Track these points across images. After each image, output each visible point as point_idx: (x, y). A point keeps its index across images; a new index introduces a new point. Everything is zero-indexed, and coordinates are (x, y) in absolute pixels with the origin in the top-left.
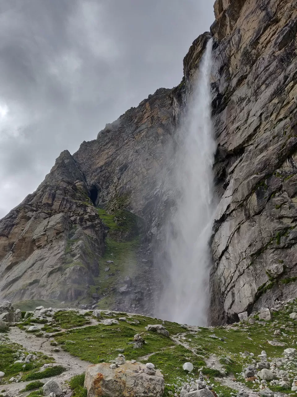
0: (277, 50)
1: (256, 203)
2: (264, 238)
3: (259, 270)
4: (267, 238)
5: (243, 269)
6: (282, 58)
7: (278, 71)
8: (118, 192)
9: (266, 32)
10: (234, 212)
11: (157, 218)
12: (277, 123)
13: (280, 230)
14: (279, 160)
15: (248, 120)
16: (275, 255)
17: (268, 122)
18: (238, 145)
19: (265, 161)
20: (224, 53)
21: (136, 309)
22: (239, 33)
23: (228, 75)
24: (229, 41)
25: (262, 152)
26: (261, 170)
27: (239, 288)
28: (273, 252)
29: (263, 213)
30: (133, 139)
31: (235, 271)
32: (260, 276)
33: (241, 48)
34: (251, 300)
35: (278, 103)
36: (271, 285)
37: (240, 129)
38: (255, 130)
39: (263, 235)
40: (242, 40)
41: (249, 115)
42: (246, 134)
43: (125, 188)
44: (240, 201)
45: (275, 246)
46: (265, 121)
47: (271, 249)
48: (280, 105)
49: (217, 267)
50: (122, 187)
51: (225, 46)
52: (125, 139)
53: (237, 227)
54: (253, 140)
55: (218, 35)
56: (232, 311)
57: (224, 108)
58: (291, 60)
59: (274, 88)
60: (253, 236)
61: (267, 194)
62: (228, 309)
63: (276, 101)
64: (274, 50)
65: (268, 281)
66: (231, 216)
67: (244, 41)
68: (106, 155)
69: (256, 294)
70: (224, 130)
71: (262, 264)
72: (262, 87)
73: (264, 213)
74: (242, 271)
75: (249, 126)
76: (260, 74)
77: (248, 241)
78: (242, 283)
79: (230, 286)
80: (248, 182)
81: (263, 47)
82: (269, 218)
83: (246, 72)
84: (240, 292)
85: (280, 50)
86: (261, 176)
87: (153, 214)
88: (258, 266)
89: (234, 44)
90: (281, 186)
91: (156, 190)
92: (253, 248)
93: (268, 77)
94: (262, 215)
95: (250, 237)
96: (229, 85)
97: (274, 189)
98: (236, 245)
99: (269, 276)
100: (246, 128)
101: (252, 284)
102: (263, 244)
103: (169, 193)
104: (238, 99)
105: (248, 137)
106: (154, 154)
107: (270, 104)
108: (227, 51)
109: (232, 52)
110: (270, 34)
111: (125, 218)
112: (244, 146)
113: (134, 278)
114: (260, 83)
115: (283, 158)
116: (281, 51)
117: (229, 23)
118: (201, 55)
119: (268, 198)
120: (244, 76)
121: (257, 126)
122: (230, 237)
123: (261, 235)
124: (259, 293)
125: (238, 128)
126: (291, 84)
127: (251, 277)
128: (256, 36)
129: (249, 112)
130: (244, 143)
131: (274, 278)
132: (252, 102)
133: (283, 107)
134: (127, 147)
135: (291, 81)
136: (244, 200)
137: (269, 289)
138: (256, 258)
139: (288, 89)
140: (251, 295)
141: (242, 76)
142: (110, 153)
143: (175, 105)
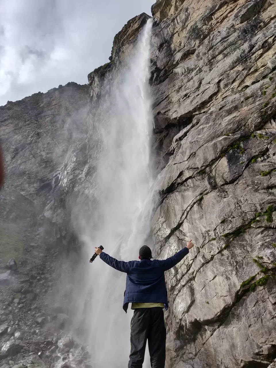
0: (238, 23)
1: (227, 169)
2: (246, 213)
3: (240, 256)
4: (250, 213)
5: (212, 253)
6: (246, 29)
7: (240, 42)
8: (9, 172)
9: (222, 9)
10: (190, 180)
11: (53, 201)
12: (242, 89)
13: (271, 203)
14: (262, 120)
15: (200, 87)
16: (265, 236)
17: (228, 90)
18: (186, 112)
19: (239, 122)
20: (167, 30)
21: (19, 306)
22: (186, 11)
23: (169, 52)
24: (174, 19)
25: (231, 113)
26: (234, 132)
27: (204, 282)
28: (262, 232)
29: (239, 181)
30: (36, 122)
31: (196, 257)
32: (242, 266)
33: (187, 26)
34: (229, 300)
35: (243, 70)
36: (265, 279)
37: (189, 96)
38: (211, 98)
39: (244, 209)
40: (189, 18)
41: (201, 83)
42: (198, 101)
43: (18, 168)
44: (199, 167)
45: (265, 223)
46: (224, 88)
47: (258, 228)
48: (245, 72)
49: (161, 251)
50: (15, 167)
51: (168, 24)
52: (27, 120)
53: (198, 198)
54: (207, 108)
55: (160, 14)
56: (191, 316)
57: (164, 81)
58: (256, 32)
59: (237, 56)
60: (227, 210)
61: (244, 158)
62: (183, 314)
63: (240, 68)
64: (234, 23)
65: (258, 274)
66: (185, 186)
67: (192, 19)
68: (3, 131)
69: (238, 292)
70: (165, 99)
71: (245, 248)
72: (218, 56)
73: (241, 181)
74: (208, 257)
75: (203, 92)
76: (216, 45)
77: (219, 217)
78: (210, 275)
79: (187, 279)
80: (215, 144)
81: (218, 22)
82: (251, 187)
83: (194, 47)
84: (207, 288)
85: (241, 23)
86: (235, 137)
87: (48, 197)
88: (238, 251)
89: (179, 21)
90: (267, 150)
91: (56, 172)
92: (228, 226)
93: (226, 47)
94: (237, 183)
95: (222, 210)
96: (170, 60)
97: (255, 152)
98: (197, 221)
99: (261, 265)
100: (198, 95)
101: (229, 276)
102: (244, 221)
103: (75, 173)
104: (185, 70)
105: (201, 103)
106: (57, 139)
107: (232, 71)
108: (170, 28)
109: (177, 30)
110: (227, 10)
111: (13, 198)
112: (194, 114)
113: (20, 263)
114: (215, 52)
115: (266, 118)
116: (243, 24)
117: (174, 3)
118: (136, 33)
119: (246, 163)
120: (191, 51)
121: (214, 92)
122: (186, 210)
123: (241, 209)
124: (243, 291)
125: (186, 95)
126: (260, 52)
127: (228, 267)
128: (210, 12)
129: (202, 80)
130: (195, 110)
131: (269, 270)
132: (205, 71)
133: (249, 75)
134: (28, 129)
135: (259, 49)
136: (207, 166)
137: (261, 285)
138: (233, 240)
139: (255, 56)
140: (228, 294)
141: (188, 51)
142: (7, 131)
143: (96, 85)
